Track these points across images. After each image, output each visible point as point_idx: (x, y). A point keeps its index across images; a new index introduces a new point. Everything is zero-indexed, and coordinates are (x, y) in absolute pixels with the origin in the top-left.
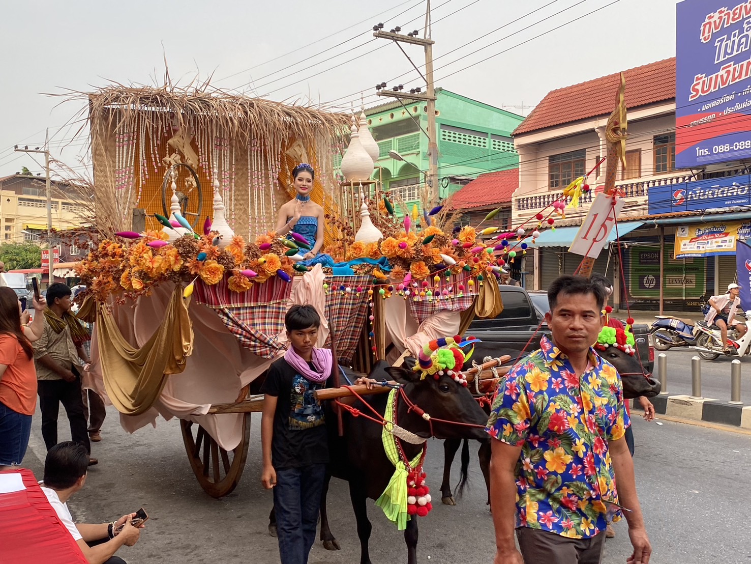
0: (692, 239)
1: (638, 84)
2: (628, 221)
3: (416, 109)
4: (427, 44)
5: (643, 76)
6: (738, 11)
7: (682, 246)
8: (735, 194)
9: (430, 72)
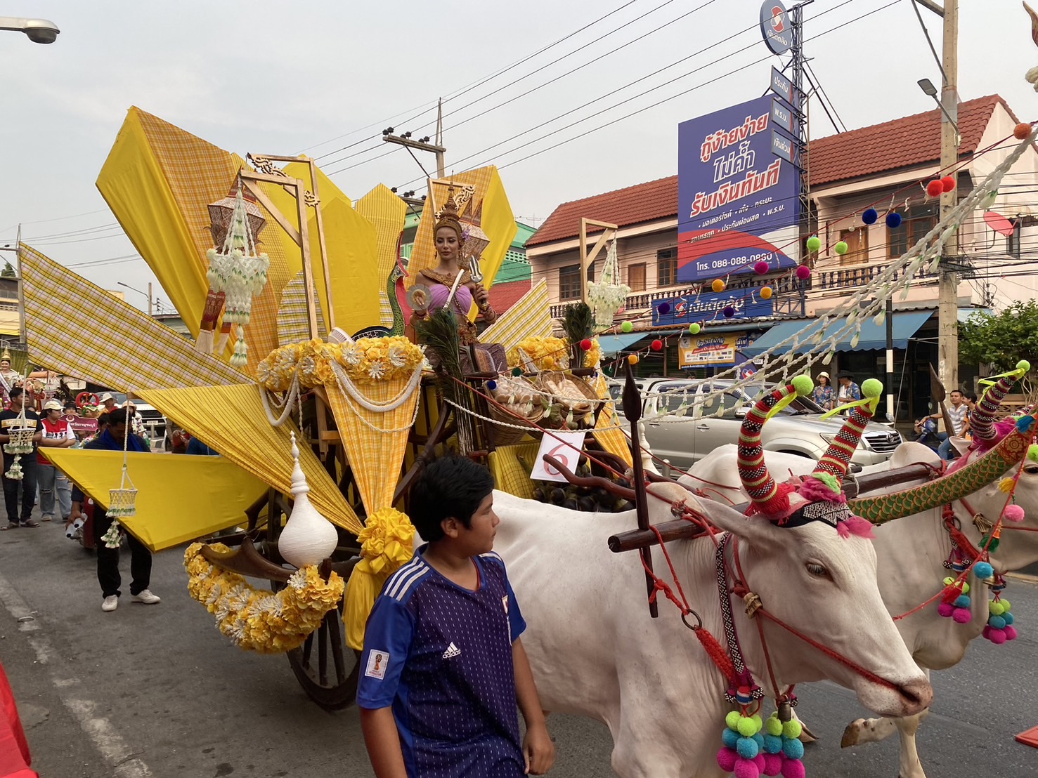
0: (695, 350)
2: (633, 332)
4: (439, 151)
6: (734, 134)
7: (686, 357)
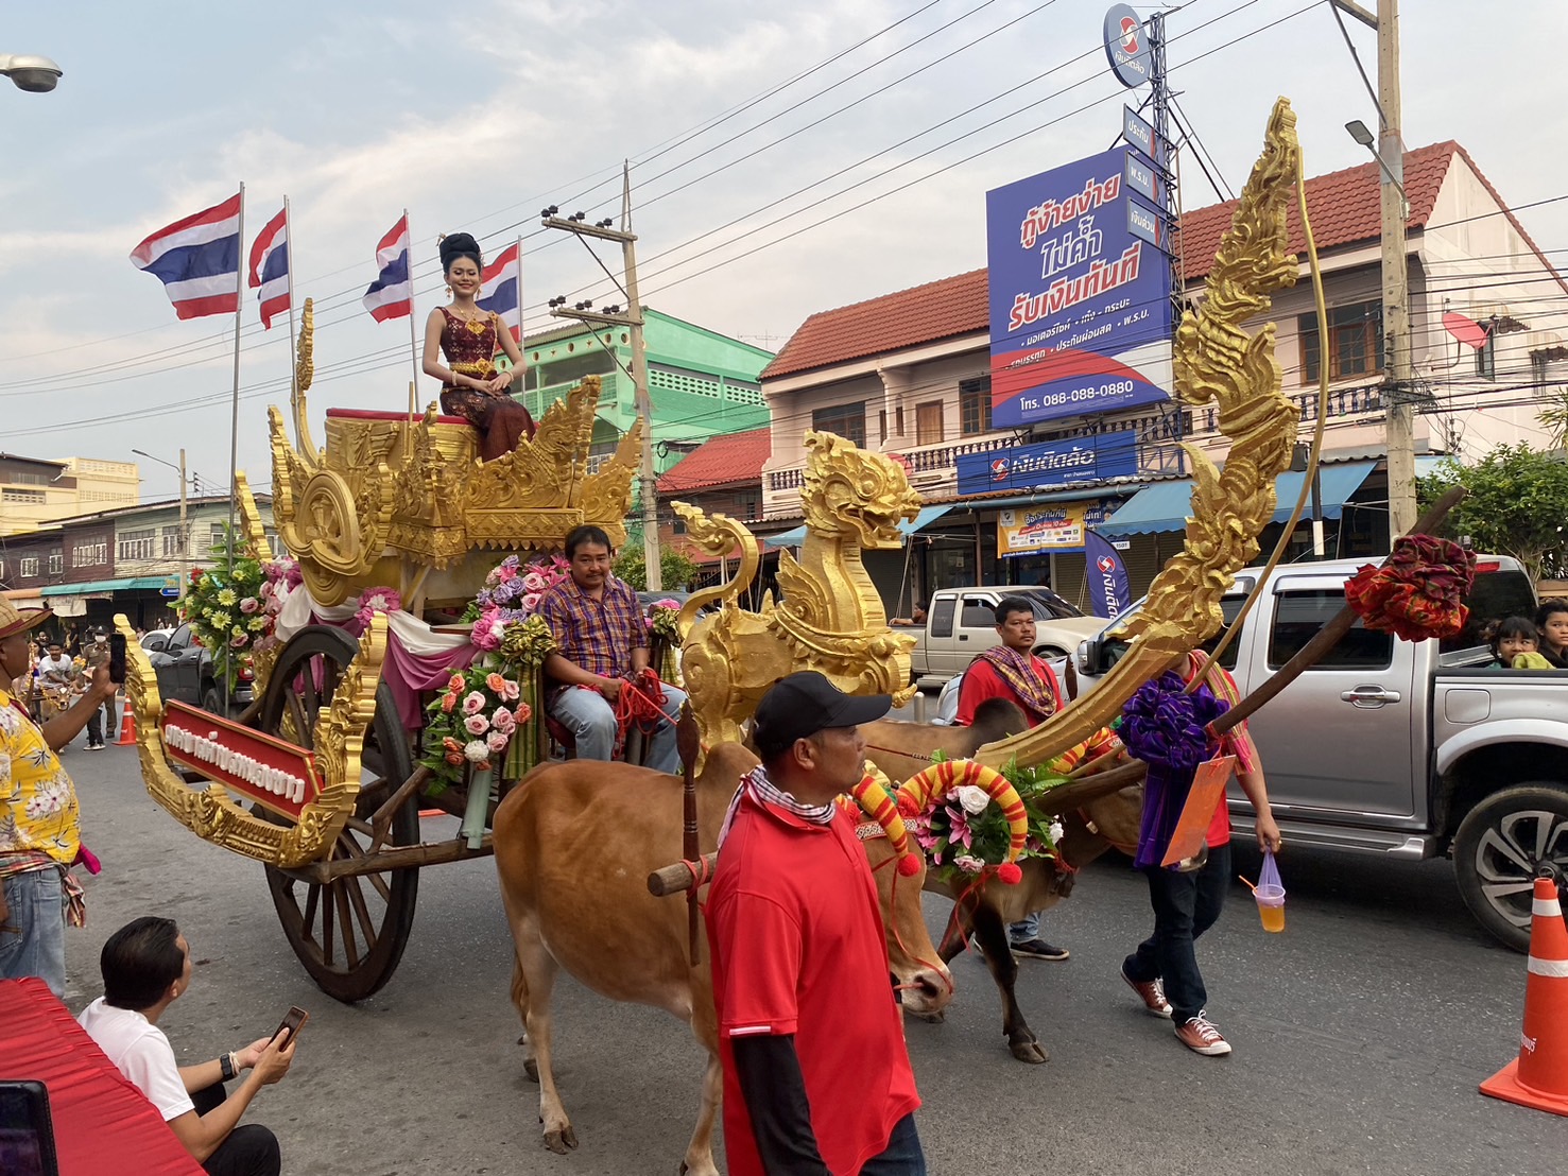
0: (1023, 529)
1: (935, 307)
2: (930, 504)
3: (609, 338)
4: (626, 240)
5: (941, 294)
6: (1070, 205)
7: (1010, 541)
8: (1077, 463)
9: (632, 282)
